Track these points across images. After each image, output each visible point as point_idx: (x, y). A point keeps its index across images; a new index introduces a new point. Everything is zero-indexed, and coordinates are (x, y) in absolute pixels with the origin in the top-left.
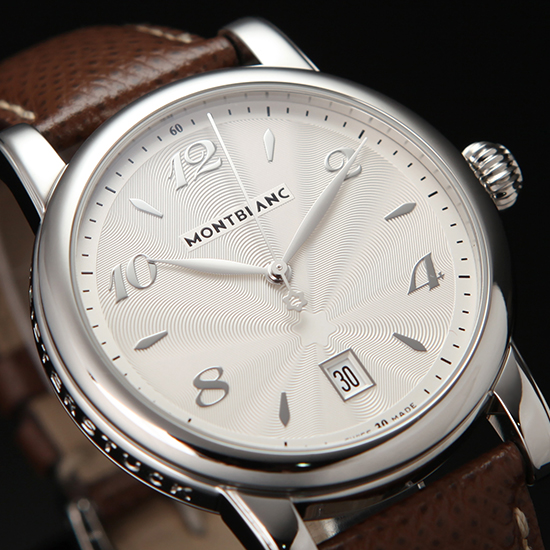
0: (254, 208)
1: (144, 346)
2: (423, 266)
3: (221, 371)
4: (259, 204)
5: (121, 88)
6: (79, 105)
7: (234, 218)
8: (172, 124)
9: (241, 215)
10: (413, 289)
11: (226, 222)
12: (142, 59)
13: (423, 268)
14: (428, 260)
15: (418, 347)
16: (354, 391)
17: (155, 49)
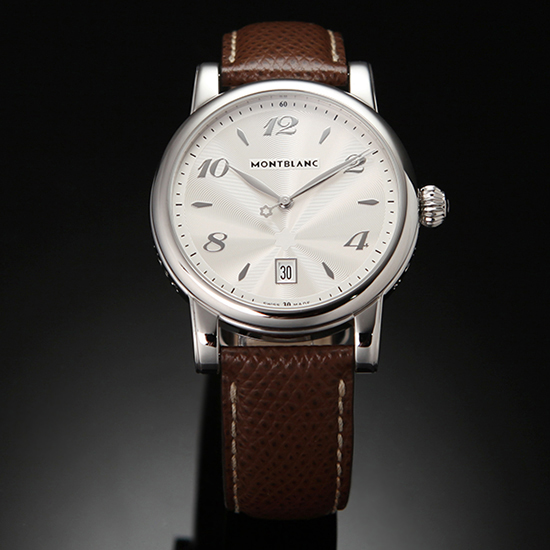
0: (295, 164)
1: (198, 205)
2: (361, 235)
3: (226, 237)
4: (300, 163)
5: (278, 68)
6: (251, 67)
7: (283, 164)
8: (283, 100)
9: (287, 164)
10: (348, 245)
11: (277, 164)
12: (299, 58)
13: (360, 237)
14: (365, 234)
15: (331, 274)
16: (286, 280)
17: (310, 56)
